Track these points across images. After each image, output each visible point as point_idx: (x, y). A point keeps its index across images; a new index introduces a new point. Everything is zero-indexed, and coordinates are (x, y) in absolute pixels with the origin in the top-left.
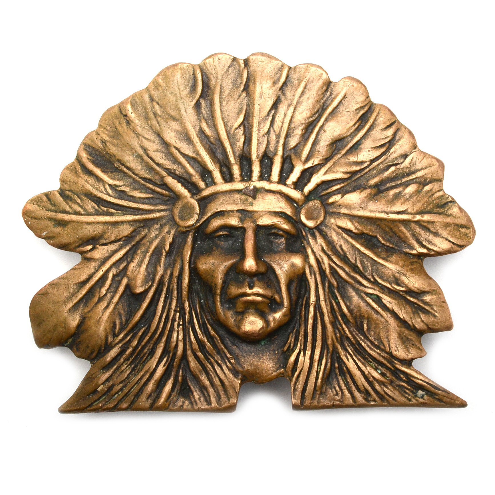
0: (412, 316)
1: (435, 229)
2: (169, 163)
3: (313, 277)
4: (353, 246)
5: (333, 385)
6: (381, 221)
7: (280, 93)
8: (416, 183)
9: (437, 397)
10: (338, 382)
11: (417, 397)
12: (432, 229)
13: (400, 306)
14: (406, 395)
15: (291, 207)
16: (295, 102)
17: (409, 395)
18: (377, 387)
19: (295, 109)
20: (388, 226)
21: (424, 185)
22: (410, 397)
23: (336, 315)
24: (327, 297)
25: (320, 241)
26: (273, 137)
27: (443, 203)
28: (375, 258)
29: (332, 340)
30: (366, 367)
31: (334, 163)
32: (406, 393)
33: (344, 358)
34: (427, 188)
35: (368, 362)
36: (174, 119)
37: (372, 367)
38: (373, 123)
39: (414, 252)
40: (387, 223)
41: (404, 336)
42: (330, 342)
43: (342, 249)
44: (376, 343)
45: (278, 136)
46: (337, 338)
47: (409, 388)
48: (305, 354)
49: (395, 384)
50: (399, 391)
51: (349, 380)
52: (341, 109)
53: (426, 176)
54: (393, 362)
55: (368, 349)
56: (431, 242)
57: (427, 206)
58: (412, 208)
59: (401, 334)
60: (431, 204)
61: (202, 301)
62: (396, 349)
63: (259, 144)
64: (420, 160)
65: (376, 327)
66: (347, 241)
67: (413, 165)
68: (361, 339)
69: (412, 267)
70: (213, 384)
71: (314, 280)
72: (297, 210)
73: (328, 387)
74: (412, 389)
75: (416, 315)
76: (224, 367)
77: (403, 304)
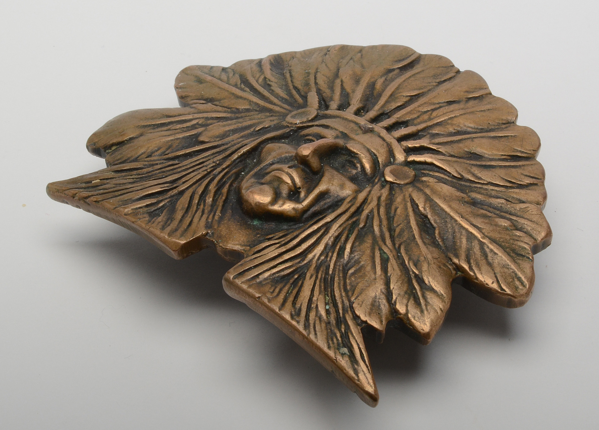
0: (402, 293)
1: (492, 260)
2: (325, 87)
3: (350, 205)
4: (407, 216)
5: (276, 285)
6: (451, 220)
7: (464, 99)
8: (512, 222)
9: (356, 366)
10: (284, 286)
11: (339, 351)
12: (490, 258)
13: (400, 278)
14: (331, 342)
15: (386, 157)
16: (469, 111)
17: (333, 343)
18: (312, 315)
19: (464, 114)
20: (453, 228)
21: (517, 229)
22: (331, 345)
23: (337, 243)
24: (344, 226)
25: (385, 192)
26: (426, 117)
27: (521, 253)
28: (417, 237)
29: (314, 256)
30: (320, 294)
31: (456, 162)
32: (332, 340)
33: (308, 275)
34: (518, 233)
35: (325, 294)
36: (362, 66)
37: (325, 300)
38: (520, 166)
39: (456, 261)
40: (454, 225)
41: (379, 301)
42: (310, 256)
43: (396, 210)
44: (348, 288)
45: (430, 119)
46: (319, 258)
47: (340, 339)
48: (279, 247)
49: (330, 326)
50: (327, 334)
51: (295, 292)
52: (503, 140)
53: (525, 225)
54: (347, 311)
55: (336, 285)
56: (478, 265)
57: (503, 242)
58: (489, 231)
59: (378, 297)
60: (509, 243)
61: (243, 173)
62: (361, 303)
63: (410, 113)
64: (533, 213)
65: (361, 277)
66: (406, 209)
67: (523, 211)
68: (339, 275)
69: (442, 267)
70: (181, 221)
71: (348, 207)
72: (388, 163)
73: (271, 283)
74: (340, 341)
75: (406, 296)
76: (205, 216)
77: (403, 280)
